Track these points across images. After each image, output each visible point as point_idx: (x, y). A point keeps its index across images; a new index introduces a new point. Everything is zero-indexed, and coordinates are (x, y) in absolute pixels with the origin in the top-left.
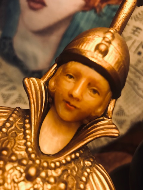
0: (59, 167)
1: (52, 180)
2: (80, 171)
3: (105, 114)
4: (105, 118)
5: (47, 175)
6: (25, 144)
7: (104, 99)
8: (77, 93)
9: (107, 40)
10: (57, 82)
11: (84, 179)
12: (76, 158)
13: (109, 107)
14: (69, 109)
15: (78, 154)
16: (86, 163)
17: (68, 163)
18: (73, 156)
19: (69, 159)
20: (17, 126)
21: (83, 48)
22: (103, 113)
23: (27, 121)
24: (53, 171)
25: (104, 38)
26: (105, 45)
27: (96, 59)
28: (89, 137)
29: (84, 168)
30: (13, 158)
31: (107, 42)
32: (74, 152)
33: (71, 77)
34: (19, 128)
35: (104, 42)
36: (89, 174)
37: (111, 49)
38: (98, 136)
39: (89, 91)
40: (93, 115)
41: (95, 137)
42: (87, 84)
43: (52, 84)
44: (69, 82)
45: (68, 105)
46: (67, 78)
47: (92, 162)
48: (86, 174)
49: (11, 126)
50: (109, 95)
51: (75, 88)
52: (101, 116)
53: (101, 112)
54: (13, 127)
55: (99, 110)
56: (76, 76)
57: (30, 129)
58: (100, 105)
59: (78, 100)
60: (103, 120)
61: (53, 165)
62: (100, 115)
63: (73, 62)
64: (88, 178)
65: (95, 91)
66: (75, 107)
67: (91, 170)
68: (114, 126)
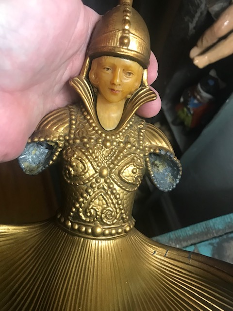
0: (122, 135)
4: (143, 87)
5: (117, 142)
6: (94, 129)
8: (118, 81)
10: (97, 75)
12: (131, 126)
15: (131, 123)
17: (126, 131)
18: (128, 125)
20: (81, 120)
22: (140, 84)
23: (86, 113)
25: (123, 30)
27: (123, 51)
28: (135, 107)
30: (92, 141)
33: (108, 69)
35: (124, 35)
36: (143, 133)
39: (125, 75)
42: (122, 71)
43: (93, 77)
45: (113, 91)
46: (105, 71)
47: (143, 125)
49: (76, 122)
57: (91, 118)
64: (143, 136)
65: (129, 74)
66: (119, 91)
68: (151, 92)
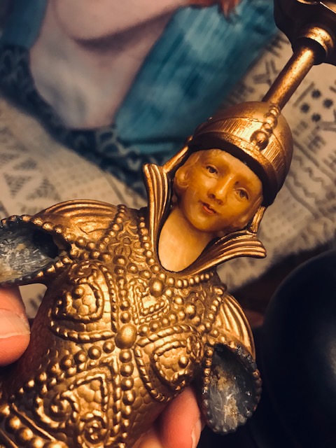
0: (187, 287)
1: (179, 300)
2: (209, 299)
3: (248, 227)
4: (248, 232)
5: (173, 293)
6: (144, 254)
7: (252, 206)
8: (221, 193)
9: (268, 127)
11: (214, 308)
12: (205, 281)
13: (255, 217)
14: (205, 214)
15: (207, 276)
16: (216, 290)
17: (195, 284)
18: (202, 277)
19: (197, 279)
20: (129, 231)
21: (235, 133)
22: (246, 225)
23: (143, 225)
24: (179, 290)
25: (264, 124)
26: (266, 134)
27: (252, 152)
28: (225, 254)
29: (214, 296)
30: (133, 268)
31: (267, 130)
32: (204, 272)
33: (213, 170)
34: (132, 233)
35: (263, 130)
36: (219, 304)
37: (271, 140)
38: (238, 254)
39: (235, 193)
40: (235, 225)
41: (233, 255)
42: (234, 182)
43: (181, 176)
44: (210, 177)
45: (206, 208)
46: (208, 172)
47: (223, 290)
48: (216, 303)
49: (121, 230)
50: (259, 200)
51: (218, 187)
52: (244, 229)
53: (245, 222)
54: (124, 232)
55: (244, 219)
56: (221, 171)
57: (149, 235)
58: (245, 213)
59: (220, 202)
60: (245, 234)
61: (179, 283)
62: (242, 228)
63: (220, 151)
64: (218, 308)
65: (243, 193)
66: (215, 212)
67: (222, 299)
